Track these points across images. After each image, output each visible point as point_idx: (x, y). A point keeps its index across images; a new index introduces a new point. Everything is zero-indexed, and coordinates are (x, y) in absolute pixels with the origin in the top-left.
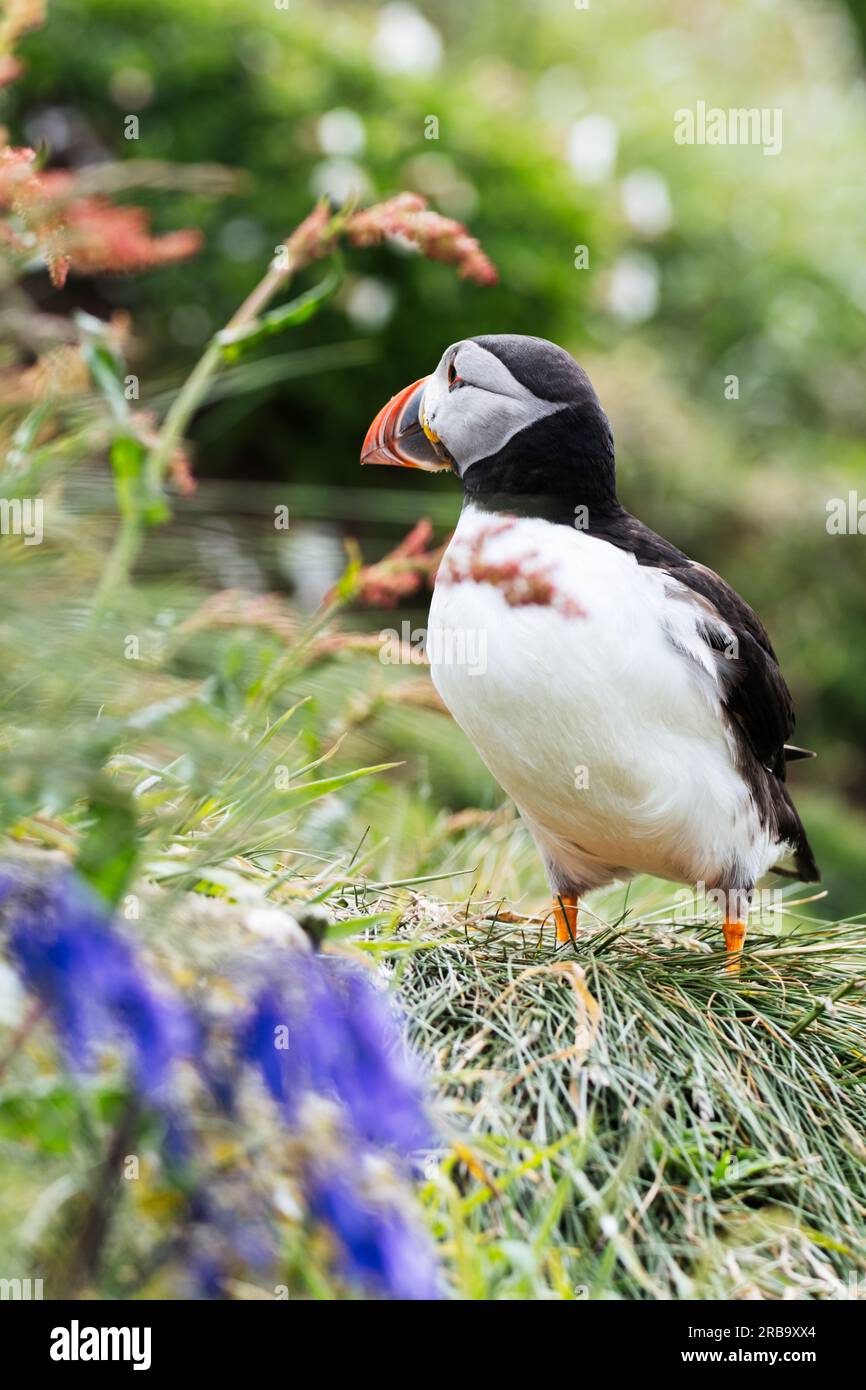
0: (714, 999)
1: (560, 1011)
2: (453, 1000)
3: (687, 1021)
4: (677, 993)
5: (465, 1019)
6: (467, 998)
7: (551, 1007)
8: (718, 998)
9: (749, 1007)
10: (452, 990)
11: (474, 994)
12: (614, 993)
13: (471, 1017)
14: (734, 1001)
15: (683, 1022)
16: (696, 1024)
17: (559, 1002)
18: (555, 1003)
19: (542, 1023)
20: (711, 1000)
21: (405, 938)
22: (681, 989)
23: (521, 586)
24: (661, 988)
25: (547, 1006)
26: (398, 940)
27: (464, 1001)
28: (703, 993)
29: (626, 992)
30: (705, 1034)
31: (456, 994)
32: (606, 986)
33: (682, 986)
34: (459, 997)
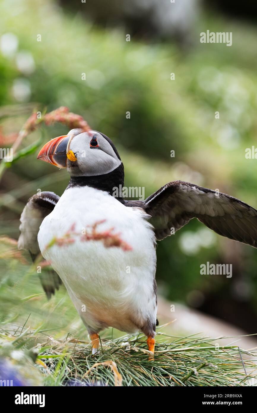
0: (153, 369)
1: (105, 377)
2: (68, 374)
3: (146, 378)
4: (141, 368)
5: (73, 381)
6: (73, 373)
7: (101, 375)
8: (154, 369)
9: (166, 372)
10: (67, 371)
11: (75, 372)
12: (122, 370)
13: (75, 380)
14: (160, 370)
15: (145, 378)
16: (149, 379)
17: (104, 374)
18: (103, 374)
19: (100, 381)
20: (152, 370)
21: (49, 353)
22: (142, 366)
23: (110, 240)
24: (136, 366)
25: (100, 375)
26: (47, 354)
27: (72, 375)
28: (149, 367)
29: (126, 369)
30: (153, 382)
31: (69, 372)
32: (119, 367)
33: (142, 365)
34: (70, 373)
